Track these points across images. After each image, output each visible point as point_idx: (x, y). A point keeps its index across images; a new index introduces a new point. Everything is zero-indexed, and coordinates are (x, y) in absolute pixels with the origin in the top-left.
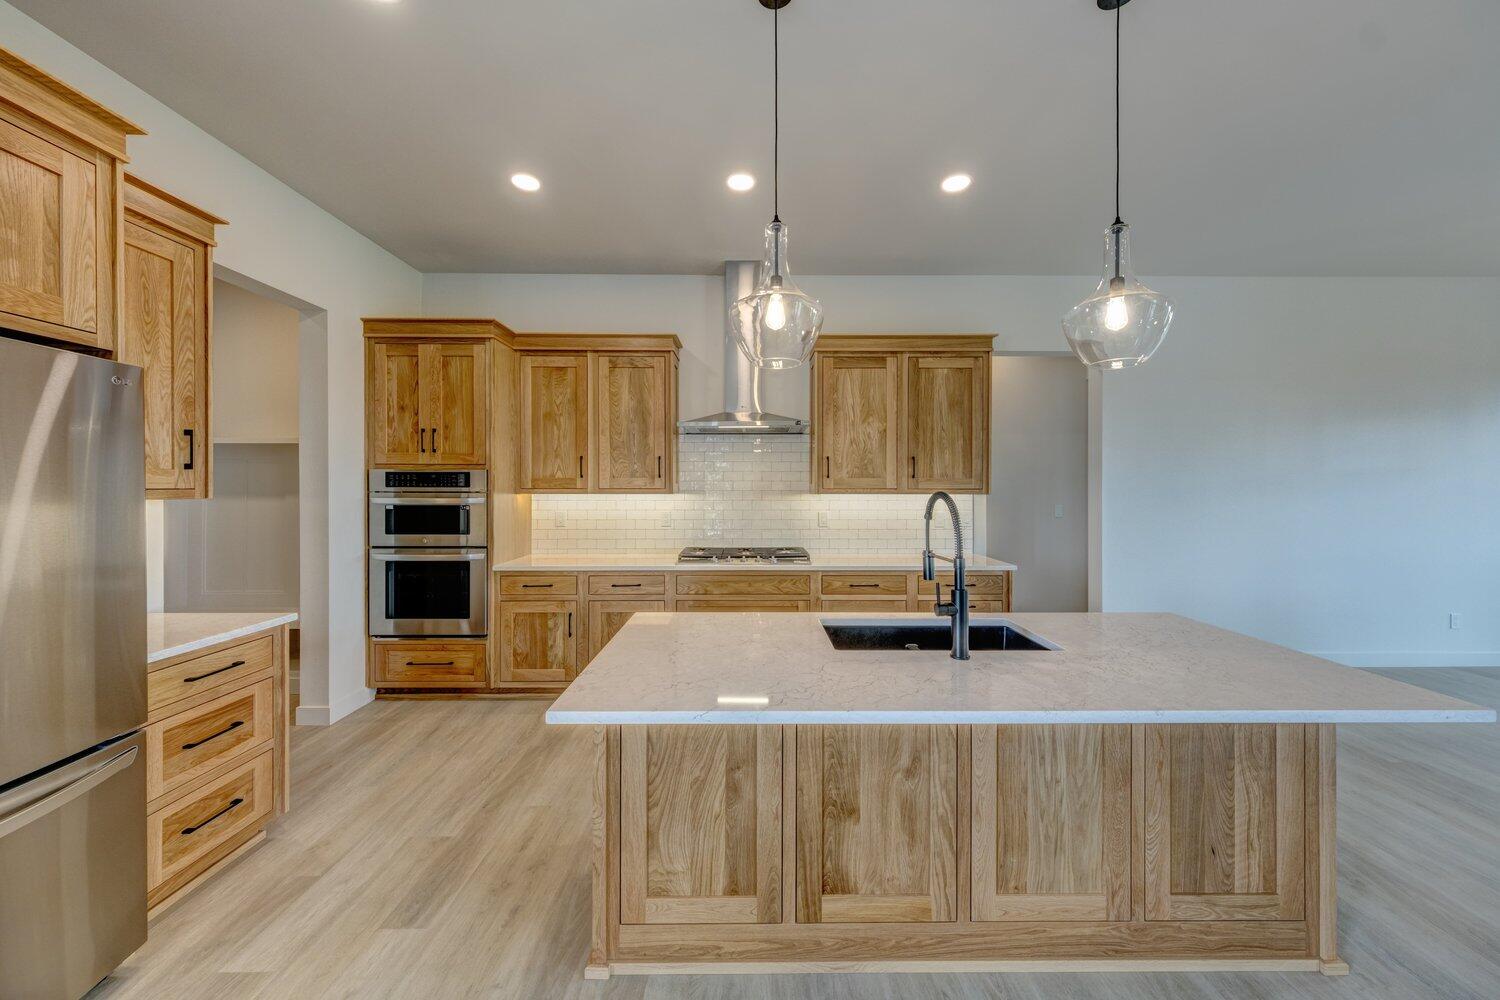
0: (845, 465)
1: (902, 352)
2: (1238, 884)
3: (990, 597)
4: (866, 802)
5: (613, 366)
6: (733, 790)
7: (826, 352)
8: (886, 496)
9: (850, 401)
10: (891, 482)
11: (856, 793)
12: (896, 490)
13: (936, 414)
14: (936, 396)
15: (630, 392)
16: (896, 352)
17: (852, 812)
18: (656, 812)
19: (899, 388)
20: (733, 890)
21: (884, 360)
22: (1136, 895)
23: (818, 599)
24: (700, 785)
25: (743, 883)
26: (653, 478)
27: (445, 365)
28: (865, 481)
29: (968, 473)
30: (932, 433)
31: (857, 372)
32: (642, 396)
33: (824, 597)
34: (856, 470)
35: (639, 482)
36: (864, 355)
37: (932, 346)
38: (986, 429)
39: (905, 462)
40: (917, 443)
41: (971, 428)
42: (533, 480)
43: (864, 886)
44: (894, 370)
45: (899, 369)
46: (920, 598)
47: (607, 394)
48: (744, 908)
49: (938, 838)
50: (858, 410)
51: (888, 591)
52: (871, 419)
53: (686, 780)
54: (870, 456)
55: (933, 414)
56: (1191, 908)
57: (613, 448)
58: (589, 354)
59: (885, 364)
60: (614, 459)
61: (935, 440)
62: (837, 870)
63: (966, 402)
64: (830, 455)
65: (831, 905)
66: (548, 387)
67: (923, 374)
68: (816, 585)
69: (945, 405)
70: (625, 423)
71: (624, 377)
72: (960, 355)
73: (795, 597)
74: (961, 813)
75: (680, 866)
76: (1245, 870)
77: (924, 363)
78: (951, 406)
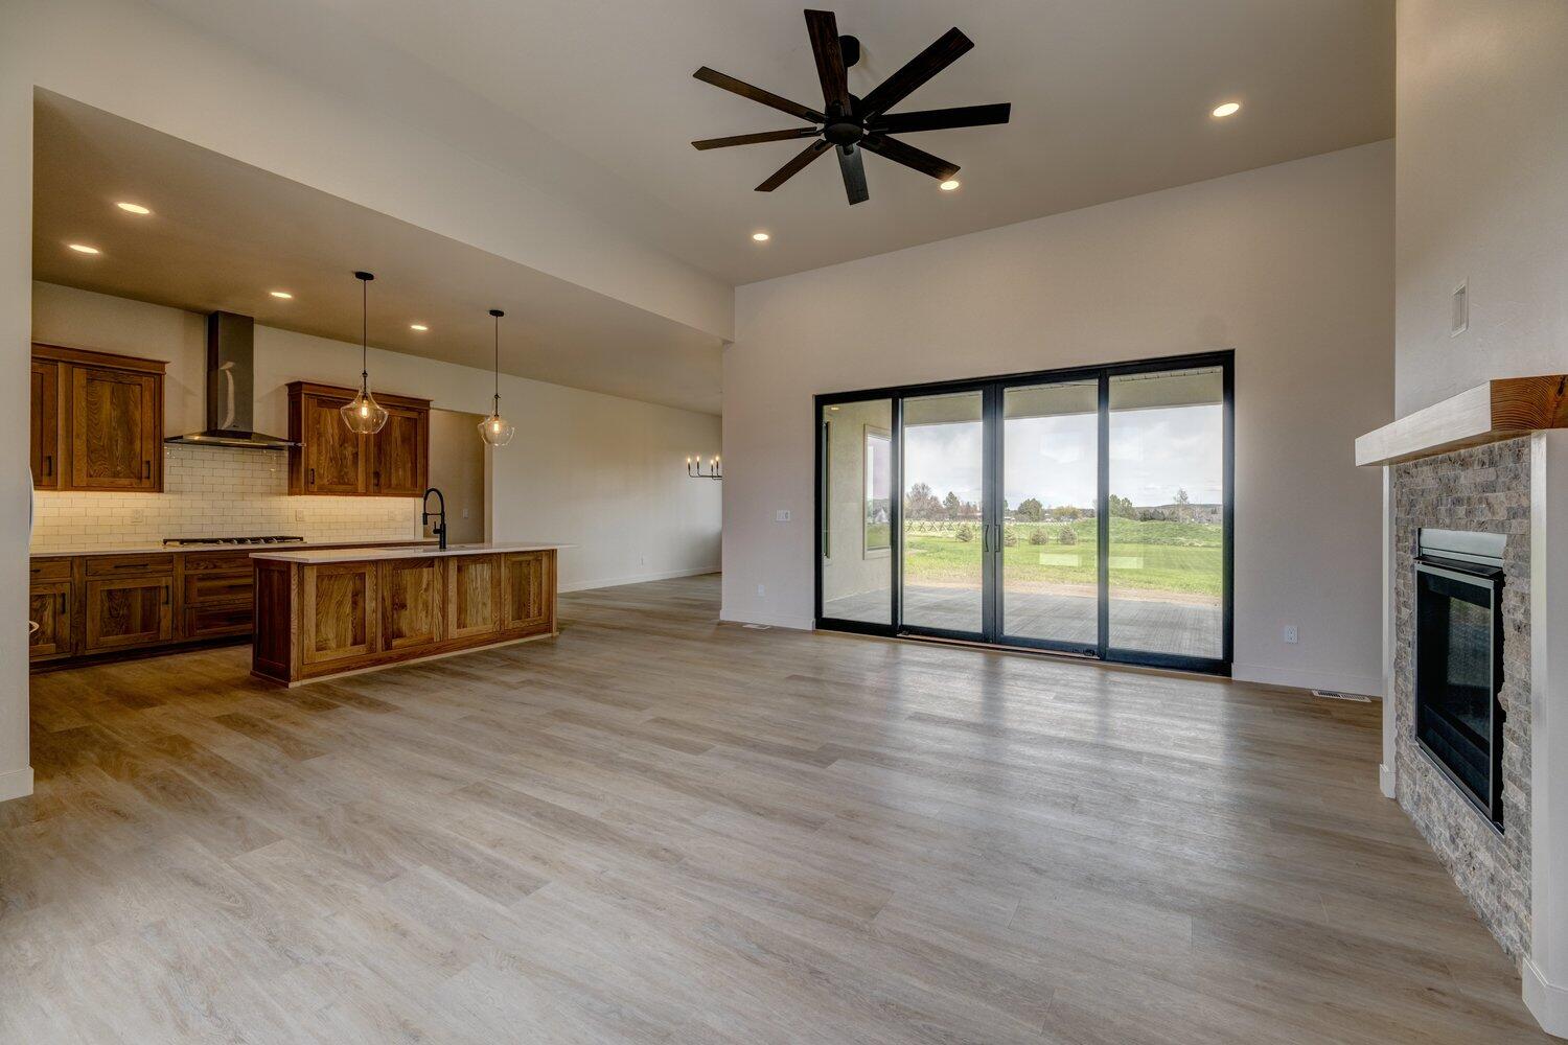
0: (326, 475)
2: (531, 614)
4: (410, 603)
5: (91, 380)
6: (355, 603)
8: (359, 498)
10: (361, 487)
11: (406, 599)
12: (366, 494)
13: (393, 446)
14: (393, 433)
15: (112, 403)
17: (403, 606)
18: (320, 616)
20: (355, 643)
22: (502, 622)
24: (340, 604)
25: (358, 640)
26: (140, 478)
28: (342, 487)
29: (415, 484)
30: (390, 458)
34: (335, 480)
35: (125, 482)
38: (426, 457)
39: (372, 475)
40: (381, 463)
41: (416, 456)
43: (408, 633)
47: (83, 402)
48: (361, 650)
49: (436, 611)
53: (334, 601)
54: (345, 470)
56: (518, 624)
57: (91, 451)
58: (60, 364)
60: (91, 461)
61: (392, 462)
62: (399, 629)
63: (413, 439)
64: (314, 468)
65: (396, 642)
69: (399, 439)
70: (105, 430)
71: (105, 391)
72: (408, 409)
74: (445, 602)
75: (331, 636)
76: (533, 610)
78: (403, 441)
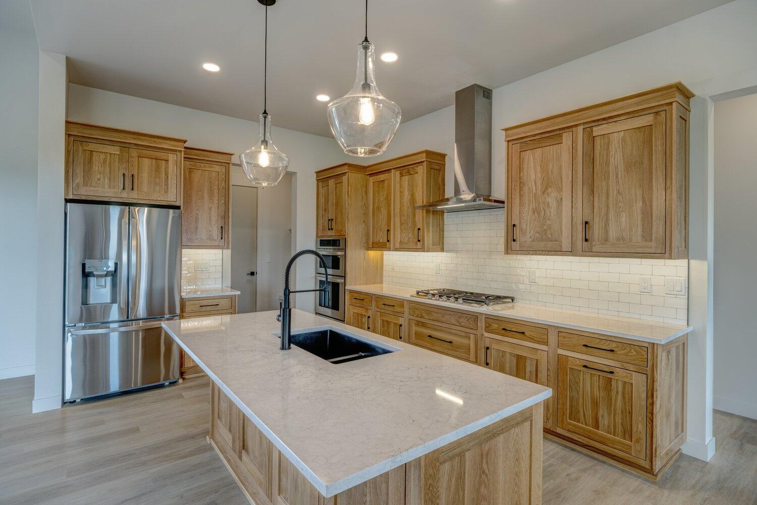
0: (528, 231)
1: (576, 126)
3: (632, 368)
5: (402, 175)
7: (514, 140)
9: (533, 177)
10: (566, 245)
12: (572, 252)
13: (612, 178)
14: (612, 161)
15: (408, 190)
16: (571, 127)
19: (573, 158)
21: (560, 136)
23: (482, 335)
27: (336, 188)
30: (608, 197)
31: (538, 152)
32: (413, 192)
33: (486, 334)
34: (537, 235)
36: (544, 136)
37: (606, 113)
39: (579, 227)
42: (373, 243)
44: (570, 143)
45: (574, 142)
46: (560, 352)
47: (399, 192)
50: (539, 183)
51: (532, 339)
52: (549, 190)
54: (549, 222)
55: (608, 179)
57: (401, 224)
58: (392, 171)
59: (562, 140)
60: (401, 232)
61: (611, 205)
64: (517, 223)
66: (378, 193)
67: (598, 142)
68: (482, 324)
69: (621, 167)
70: (406, 208)
71: (405, 181)
73: (469, 331)
77: (597, 131)
78: (629, 167)
